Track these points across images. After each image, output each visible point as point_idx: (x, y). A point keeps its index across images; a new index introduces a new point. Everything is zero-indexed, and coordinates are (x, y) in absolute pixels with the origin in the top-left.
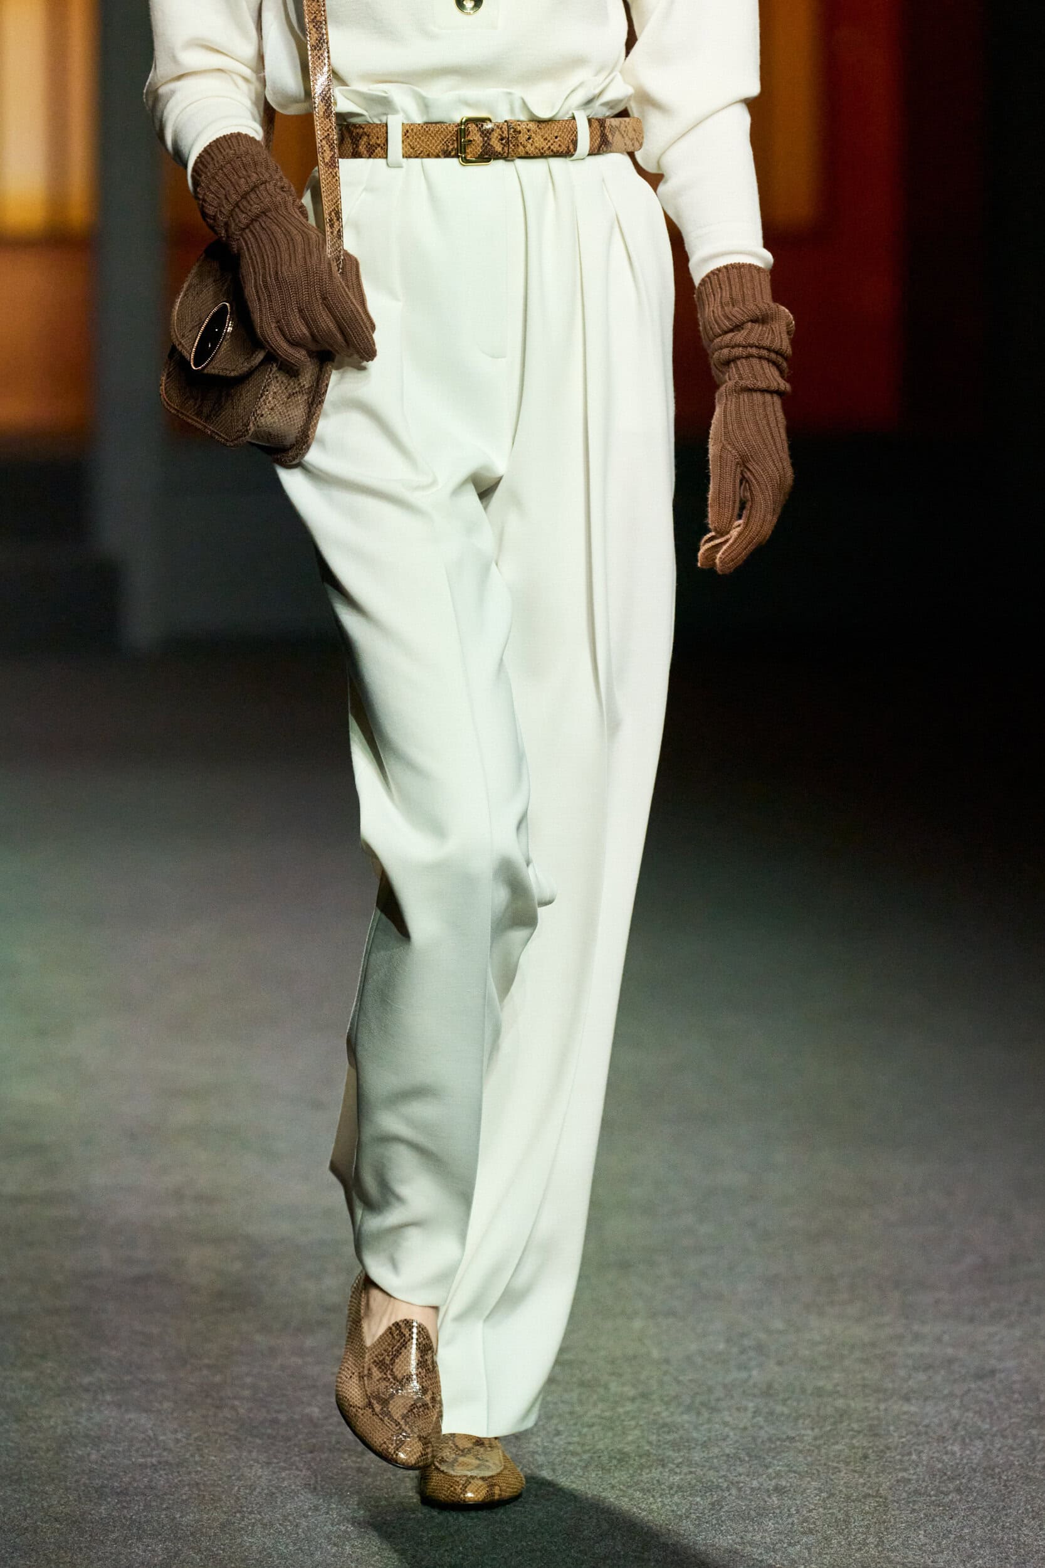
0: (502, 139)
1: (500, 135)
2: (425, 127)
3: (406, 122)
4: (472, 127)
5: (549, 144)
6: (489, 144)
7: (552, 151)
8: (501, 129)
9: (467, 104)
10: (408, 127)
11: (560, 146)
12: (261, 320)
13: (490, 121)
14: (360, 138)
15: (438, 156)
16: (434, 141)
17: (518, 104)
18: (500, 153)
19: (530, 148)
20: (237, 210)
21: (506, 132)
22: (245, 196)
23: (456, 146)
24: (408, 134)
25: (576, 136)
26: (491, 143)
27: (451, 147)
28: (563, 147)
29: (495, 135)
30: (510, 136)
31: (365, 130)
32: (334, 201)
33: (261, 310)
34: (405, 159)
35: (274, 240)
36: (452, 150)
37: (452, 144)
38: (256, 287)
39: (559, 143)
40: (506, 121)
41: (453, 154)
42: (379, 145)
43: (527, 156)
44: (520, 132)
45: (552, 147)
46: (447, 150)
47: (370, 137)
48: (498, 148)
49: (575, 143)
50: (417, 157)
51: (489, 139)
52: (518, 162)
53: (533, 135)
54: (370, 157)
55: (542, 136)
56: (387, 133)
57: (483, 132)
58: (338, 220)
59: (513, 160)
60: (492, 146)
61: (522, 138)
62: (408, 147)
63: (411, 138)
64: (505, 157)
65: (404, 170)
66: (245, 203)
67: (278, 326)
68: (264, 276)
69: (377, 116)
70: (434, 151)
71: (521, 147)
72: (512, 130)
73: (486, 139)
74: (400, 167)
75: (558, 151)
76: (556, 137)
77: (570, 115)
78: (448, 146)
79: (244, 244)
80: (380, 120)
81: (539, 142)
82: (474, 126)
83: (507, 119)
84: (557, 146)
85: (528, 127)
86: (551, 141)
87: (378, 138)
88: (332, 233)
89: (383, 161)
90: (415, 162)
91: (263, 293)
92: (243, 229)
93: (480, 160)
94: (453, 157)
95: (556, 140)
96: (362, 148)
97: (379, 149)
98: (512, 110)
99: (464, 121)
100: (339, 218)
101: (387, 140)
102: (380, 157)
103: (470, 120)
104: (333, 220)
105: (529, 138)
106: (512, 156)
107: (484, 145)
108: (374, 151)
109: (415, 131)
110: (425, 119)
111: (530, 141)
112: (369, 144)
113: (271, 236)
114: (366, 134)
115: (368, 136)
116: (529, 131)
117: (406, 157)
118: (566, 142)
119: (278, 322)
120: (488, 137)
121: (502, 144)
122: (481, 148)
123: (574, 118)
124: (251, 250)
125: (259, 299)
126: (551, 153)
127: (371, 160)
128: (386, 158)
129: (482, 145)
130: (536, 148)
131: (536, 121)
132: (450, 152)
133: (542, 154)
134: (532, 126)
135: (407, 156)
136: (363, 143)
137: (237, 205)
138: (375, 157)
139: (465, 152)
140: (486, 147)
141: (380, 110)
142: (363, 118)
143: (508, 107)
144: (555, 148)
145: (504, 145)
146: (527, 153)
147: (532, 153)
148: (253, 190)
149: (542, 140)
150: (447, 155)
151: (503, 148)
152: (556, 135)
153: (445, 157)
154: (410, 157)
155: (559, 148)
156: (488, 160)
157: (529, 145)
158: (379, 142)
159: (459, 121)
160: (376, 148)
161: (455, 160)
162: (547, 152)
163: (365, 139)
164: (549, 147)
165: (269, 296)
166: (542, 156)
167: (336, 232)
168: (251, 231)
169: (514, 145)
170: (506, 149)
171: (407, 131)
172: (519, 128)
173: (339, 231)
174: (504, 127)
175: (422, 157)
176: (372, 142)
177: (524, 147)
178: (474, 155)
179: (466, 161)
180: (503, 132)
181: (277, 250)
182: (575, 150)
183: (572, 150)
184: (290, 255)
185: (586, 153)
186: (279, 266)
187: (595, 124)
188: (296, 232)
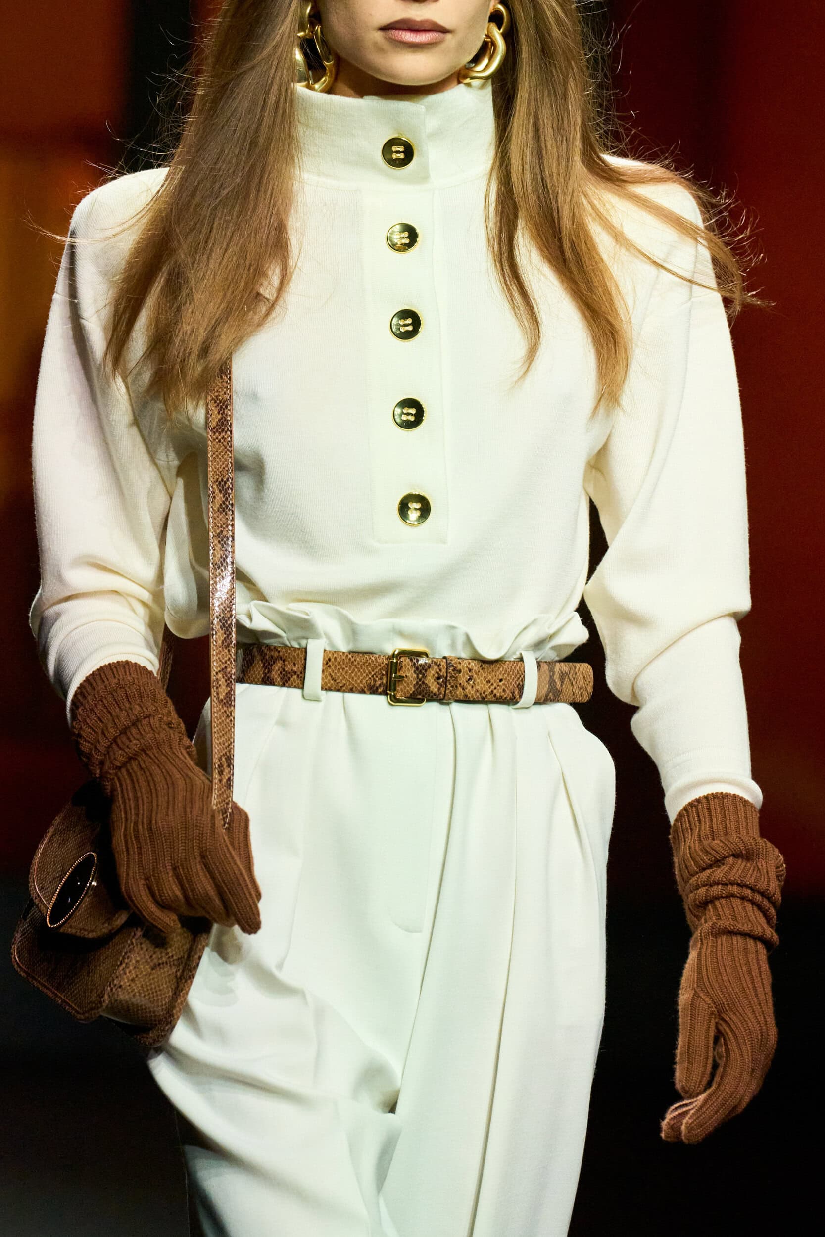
0: (439, 678)
1: (438, 673)
2: (350, 656)
3: (328, 649)
4: (406, 661)
5: (493, 687)
6: (423, 683)
7: (495, 695)
8: (439, 666)
9: (401, 634)
10: (330, 655)
11: (504, 690)
12: (128, 874)
13: (427, 655)
14: (274, 663)
15: (362, 692)
16: (359, 674)
17: (461, 640)
18: (435, 694)
19: (471, 692)
21: (444, 670)
22: (124, 731)
23: (384, 681)
24: (330, 663)
25: (523, 681)
26: (426, 682)
27: (379, 682)
28: (508, 691)
29: (432, 672)
30: (449, 675)
31: (281, 654)
32: (226, 744)
33: (128, 865)
34: (324, 692)
36: (380, 685)
37: (381, 679)
38: (125, 836)
39: (504, 687)
40: (445, 658)
41: (380, 690)
42: (295, 673)
43: (466, 700)
44: (460, 672)
45: (495, 691)
46: (374, 685)
47: (286, 663)
48: (434, 688)
49: (521, 688)
50: (338, 690)
51: (424, 677)
52: (455, 706)
53: (475, 676)
54: (283, 685)
55: (485, 678)
56: (305, 659)
57: (417, 669)
59: (448, 704)
60: (426, 685)
61: (462, 679)
62: (329, 678)
63: (333, 667)
64: (441, 699)
65: (320, 705)
67: (147, 885)
68: (136, 825)
69: (295, 639)
70: (358, 684)
71: (460, 689)
72: (452, 668)
73: (420, 676)
74: (318, 700)
75: (501, 697)
76: (501, 680)
77: (517, 655)
78: (375, 681)
80: (299, 644)
81: (481, 685)
82: (408, 660)
83: (446, 655)
84: (501, 690)
85: (470, 667)
86: (495, 685)
87: (295, 664)
88: (220, 781)
90: (336, 697)
91: (132, 843)
92: (119, 769)
93: (410, 700)
94: (380, 694)
95: (501, 684)
96: (275, 675)
97: (295, 677)
98: (453, 645)
99: (396, 653)
101: (305, 668)
102: (295, 687)
103: (403, 653)
104: (222, 767)
105: (470, 679)
106: (450, 699)
107: (417, 683)
108: (289, 679)
109: (338, 659)
110: (351, 647)
111: (471, 683)
112: (284, 670)
114: (281, 658)
115: (284, 661)
116: (470, 670)
117: (326, 689)
118: (511, 687)
119: (147, 879)
120: (423, 675)
121: (438, 683)
122: (415, 686)
123: (521, 659)
124: (125, 791)
125: (127, 850)
126: (494, 699)
127: (284, 689)
128: (303, 688)
129: (415, 683)
130: (477, 691)
131: (478, 660)
132: (377, 688)
133: (484, 698)
134: (474, 665)
135: (326, 688)
136: (277, 668)
138: (289, 687)
139: (395, 690)
140: (420, 685)
141: (298, 633)
142: (280, 640)
143: (449, 642)
144: (498, 692)
145: (441, 686)
146: (466, 696)
147: (472, 696)
148: (134, 724)
149: (485, 683)
150: (373, 690)
151: (439, 689)
152: (501, 677)
153: (371, 693)
154: (330, 689)
155: (503, 694)
156: (421, 701)
157: (469, 688)
158: (295, 669)
159: (391, 653)
160: (292, 676)
161: (382, 698)
162: (489, 697)
163: (279, 664)
164: (492, 691)
165: (140, 848)
166: (483, 701)
167: (225, 780)
168: (127, 771)
169: (452, 687)
170: (443, 690)
171: (329, 660)
172: (459, 667)
174: (442, 664)
175: (344, 691)
176: (288, 668)
177: (463, 689)
178: (405, 694)
179: (395, 700)
180: (440, 670)
181: (154, 795)
182: (521, 696)
183: (517, 697)
184: (168, 802)
185: (533, 700)
186: (154, 814)
187: (545, 667)
188: (178, 776)
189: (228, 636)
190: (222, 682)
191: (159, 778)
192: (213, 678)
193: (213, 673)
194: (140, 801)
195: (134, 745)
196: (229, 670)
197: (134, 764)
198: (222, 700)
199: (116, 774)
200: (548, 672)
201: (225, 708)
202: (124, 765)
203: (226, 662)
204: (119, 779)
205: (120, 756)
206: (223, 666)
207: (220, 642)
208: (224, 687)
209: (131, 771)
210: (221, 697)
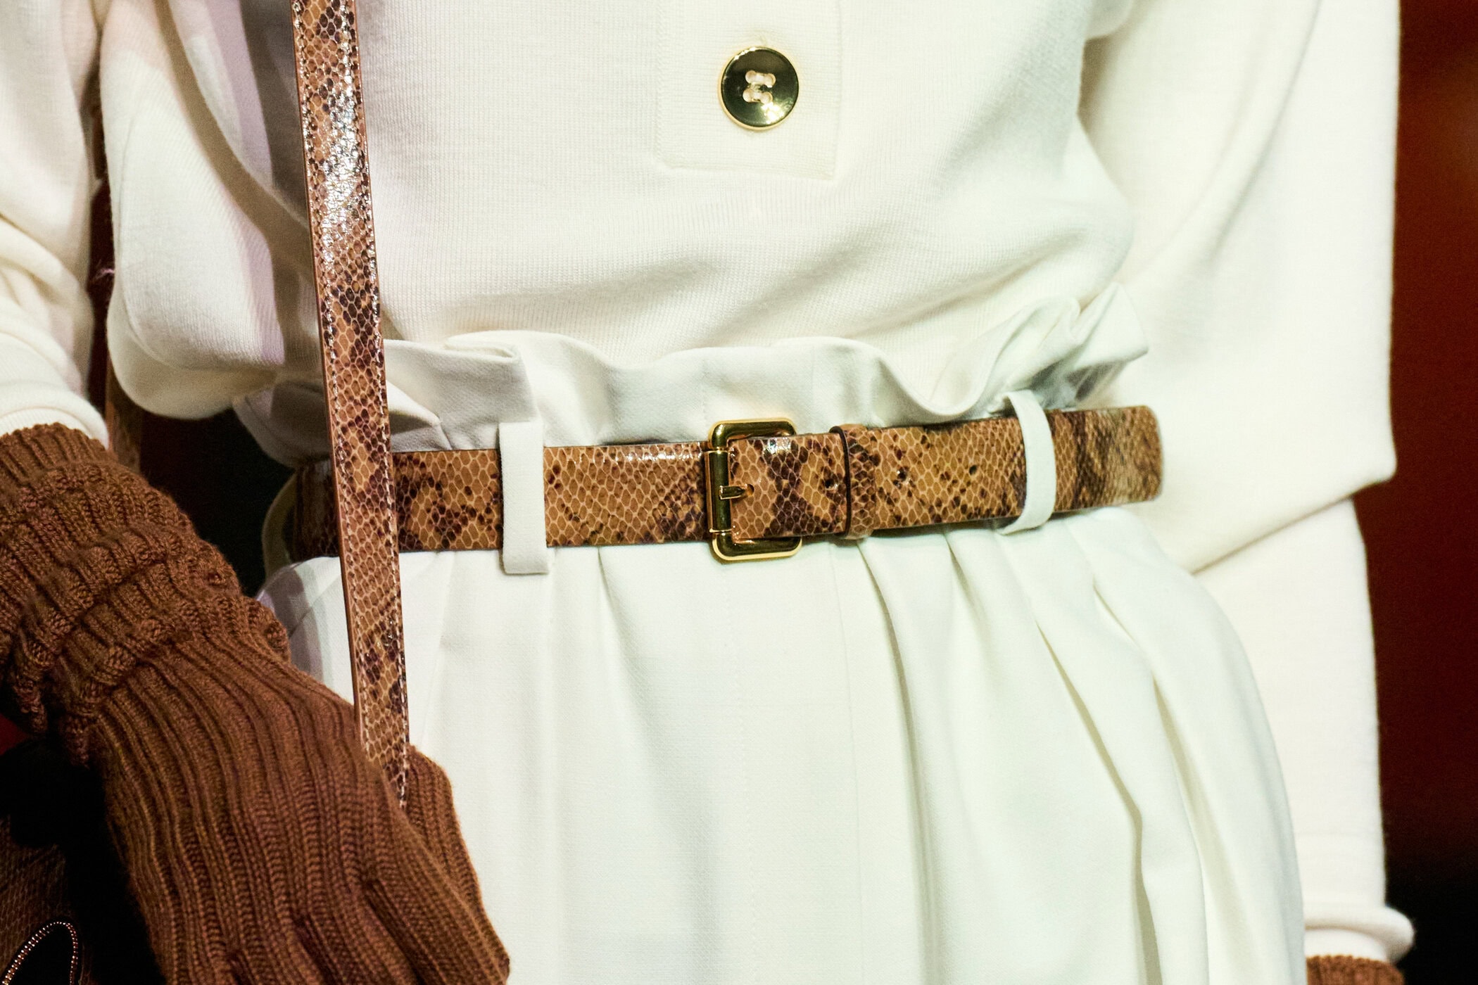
0: (828, 483)
1: (826, 470)
2: (606, 455)
3: (550, 444)
4: (744, 450)
5: (956, 489)
6: (794, 498)
7: (964, 508)
8: (826, 452)
9: (727, 385)
10: (556, 458)
11: (983, 494)
12: (182, 949)
13: (791, 431)
14: (414, 494)
15: (647, 539)
16: (633, 496)
17: (868, 380)
18: (825, 523)
19: (907, 507)
20: (82, 636)
21: (839, 462)
22: (105, 596)
23: (698, 507)
24: (559, 478)
25: (1022, 464)
26: (801, 495)
27: (685, 511)
28: (992, 495)
29: (811, 470)
30: (853, 472)
31: (429, 469)
32: (382, 603)
33: (181, 926)
34: (552, 550)
35: (206, 721)
36: (688, 518)
37: (689, 501)
38: (163, 858)
39: (981, 485)
40: (835, 430)
41: (689, 530)
42: (473, 512)
43: (898, 529)
44: (876, 460)
45: (963, 498)
46: (674, 520)
47: (446, 490)
48: (821, 508)
49: (1019, 482)
50: (586, 543)
51: (795, 483)
52: (874, 547)
53: (913, 466)
54: (445, 546)
55: (937, 469)
56: (498, 476)
57: (775, 465)
58: (392, 656)
59: (854, 543)
60: (802, 502)
61: (884, 476)
62: (561, 514)
63: (567, 488)
64: (841, 536)
65: (547, 583)
66: (106, 615)
67: (234, 972)
68: (187, 823)
69: (466, 428)
70: (636, 524)
71: (882, 503)
72: (857, 455)
73: (785, 482)
74: (538, 572)
75: (979, 509)
76: (973, 469)
78: (676, 509)
79: (111, 735)
80: (474, 440)
81: (929, 486)
82: (750, 447)
83: (838, 422)
84: (976, 494)
85: (898, 444)
86: (961, 482)
87: (468, 491)
88: (375, 694)
89: (489, 557)
90: (582, 558)
91: (185, 873)
92: (109, 691)
93: (766, 544)
94: (690, 539)
95: (973, 478)
96: (420, 523)
97: (473, 522)
98: (850, 399)
99: (719, 433)
100: (395, 653)
101: (498, 496)
102: (476, 547)
103: (736, 431)
104: (376, 657)
105: (903, 476)
106: (861, 529)
107: (780, 499)
108: (458, 529)
109: (578, 467)
110: (607, 433)
111: (906, 483)
112: (442, 509)
113: (197, 708)
114: (431, 480)
115: (439, 487)
116: (899, 454)
117: (556, 544)
118: (998, 483)
119: (232, 956)
120: (792, 478)
121: (829, 495)
122: (774, 510)
123: (1008, 412)
124: (136, 747)
125: (175, 893)
126: (963, 517)
127: (448, 556)
128: (500, 546)
129: (774, 500)
130: (922, 502)
131: (915, 425)
132: (682, 526)
133: (938, 519)
134: (909, 440)
135: (558, 541)
136: (422, 507)
137: (81, 623)
138: (461, 548)
139: (728, 524)
140: (788, 505)
141: (478, 405)
142: (423, 433)
143: (839, 389)
144: (971, 500)
145: (837, 500)
146: (898, 518)
147: (912, 515)
148: (128, 578)
149: (937, 480)
150: (674, 533)
151: (833, 509)
152: (971, 462)
153: (667, 540)
154: (566, 543)
155: (981, 501)
156: (790, 544)
157: (904, 497)
158: (471, 503)
159: (704, 434)
160: (465, 521)
161: (698, 550)
162: (951, 514)
163: (428, 495)
164: (957, 499)
165: (206, 883)
166: (938, 526)
167: (385, 693)
168: (132, 696)
169: (864, 499)
170: (842, 509)
171: (557, 470)
172: (874, 450)
173: (396, 689)
174: (833, 446)
175: (603, 543)
176: (452, 503)
177: (889, 502)
178: (751, 530)
179: (732, 549)
180: (831, 462)
181: (220, 748)
182: (1021, 504)
183: (1014, 505)
184: (261, 760)
185: (1050, 509)
186: (231, 792)
187: (1065, 427)
188: (268, 696)
189: (364, 339)
190: (359, 449)
191: (222, 705)
192: (336, 442)
193: (335, 430)
194: (186, 769)
195: (148, 630)
196: (372, 419)
197: (149, 678)
198: (362, 494)
199: (103, 710)
200: (1071, 437)
201: (372, 515)
202: (122, 682)
203: (364, 401)
204: (113, 721)
205: (112, 660)
206: (358, 413)
207: (345, 353)
208: (364, 463)
209: (143, 696)
210: (360, 487)
